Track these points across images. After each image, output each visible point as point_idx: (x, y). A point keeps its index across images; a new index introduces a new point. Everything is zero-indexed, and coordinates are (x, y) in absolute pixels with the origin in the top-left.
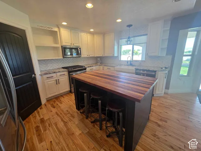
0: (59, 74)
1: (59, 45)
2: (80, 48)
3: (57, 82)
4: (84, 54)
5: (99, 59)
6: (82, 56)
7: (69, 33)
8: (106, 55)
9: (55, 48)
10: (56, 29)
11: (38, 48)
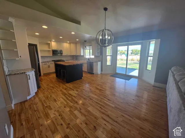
0: (50, 63)
1: (51, 50)
2: (62, 51)
3: (49, 67)
4: (64, 53)
5: (75, 57)
6: (63, 55)
7: (56, 44)
8: (78, 55)
9: (49, 51)
10: (50, 42)
11: (41, 51)
